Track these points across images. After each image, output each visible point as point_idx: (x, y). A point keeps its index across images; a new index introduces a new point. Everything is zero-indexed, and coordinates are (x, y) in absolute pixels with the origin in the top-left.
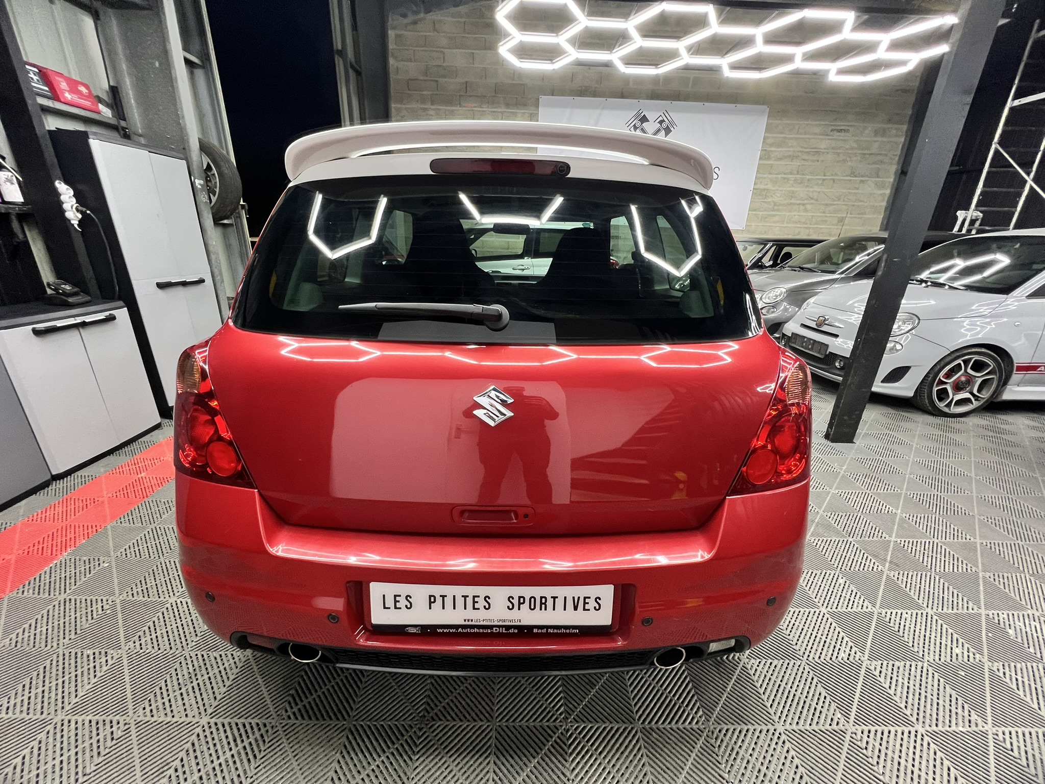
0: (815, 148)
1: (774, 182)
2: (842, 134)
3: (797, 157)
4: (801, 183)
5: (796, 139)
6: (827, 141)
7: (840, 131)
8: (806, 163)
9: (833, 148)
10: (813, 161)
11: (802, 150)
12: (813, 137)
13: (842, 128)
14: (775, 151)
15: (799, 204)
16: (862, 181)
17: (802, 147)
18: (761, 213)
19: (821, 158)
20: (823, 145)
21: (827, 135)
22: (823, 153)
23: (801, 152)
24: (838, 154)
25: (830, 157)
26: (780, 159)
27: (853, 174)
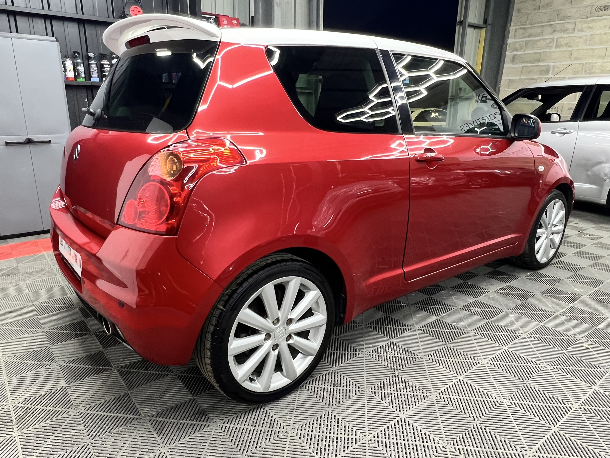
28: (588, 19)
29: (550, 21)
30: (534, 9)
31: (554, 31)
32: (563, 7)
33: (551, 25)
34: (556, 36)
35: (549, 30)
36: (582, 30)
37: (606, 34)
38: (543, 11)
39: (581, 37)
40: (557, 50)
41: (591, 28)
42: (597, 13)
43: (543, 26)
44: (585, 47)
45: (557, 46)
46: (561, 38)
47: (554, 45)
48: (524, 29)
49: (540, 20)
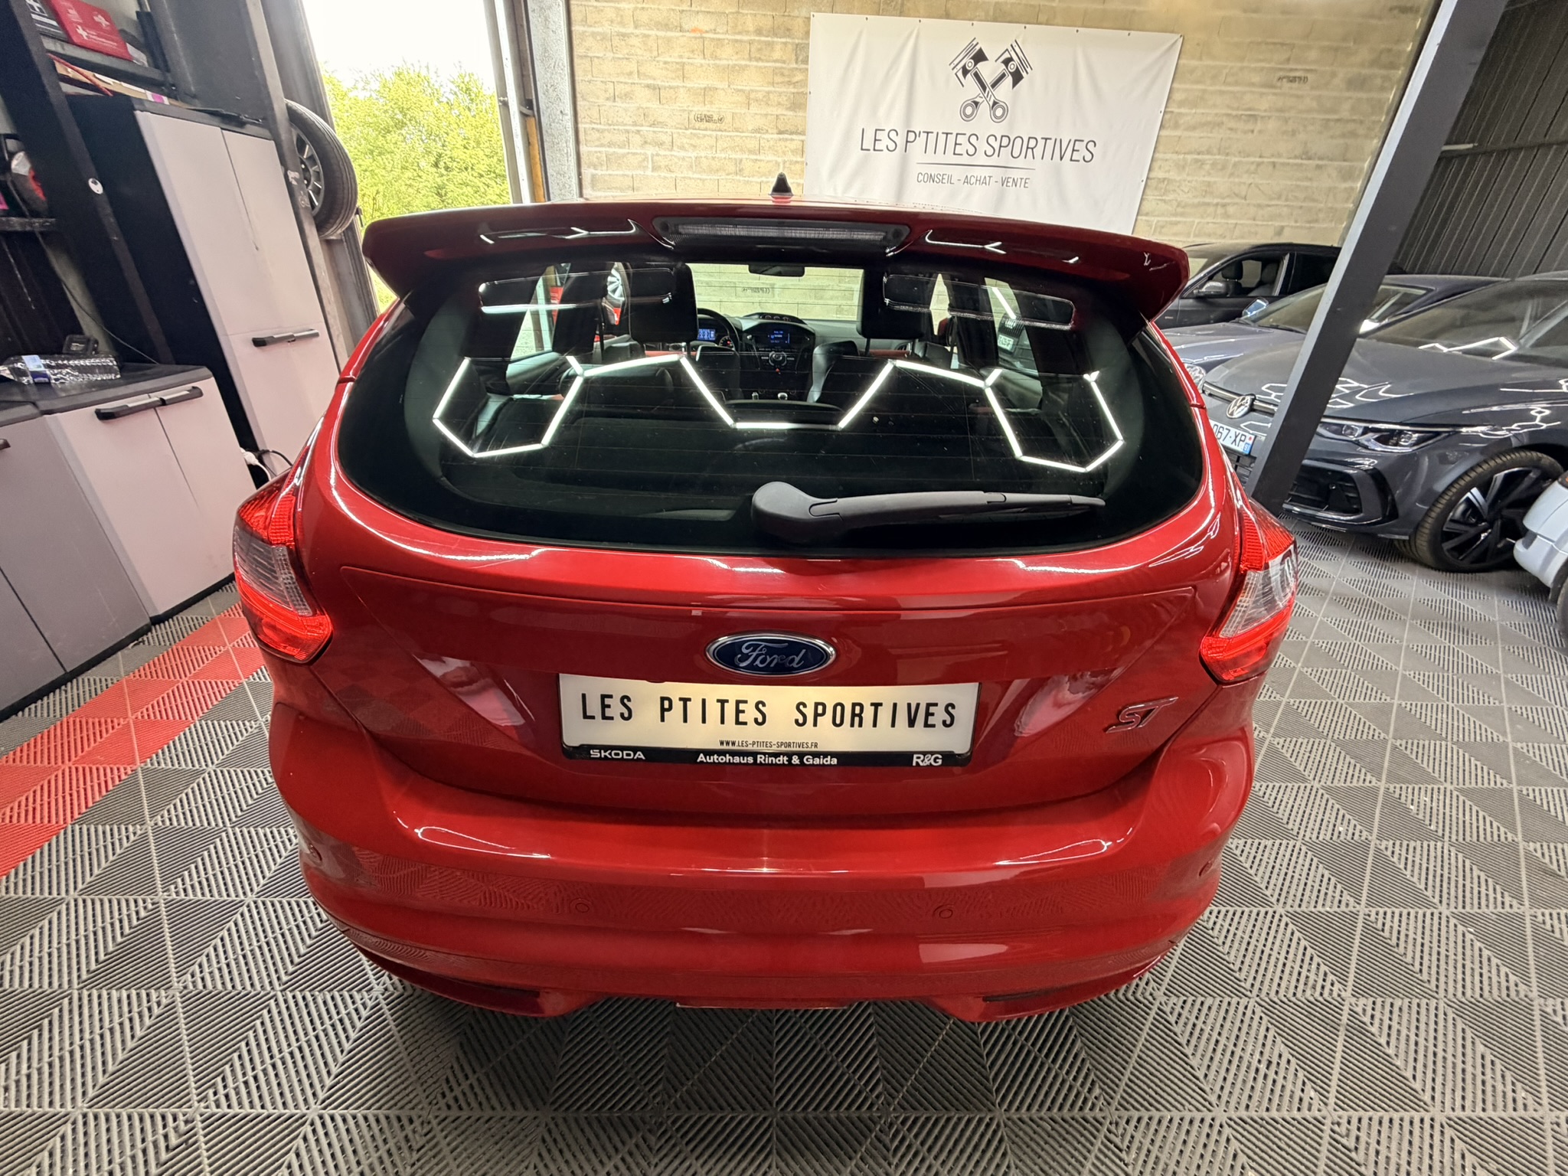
0: (1250, 109)
1: (1181, 167)
2: (1295, 85)
3: (1220, 124)
4: (1223, 169)
5: (1222, 93)
6: (1270, 97)
7: (1293, 80)
8: (1234, 135)
9: (1278, 110)
10: (1245, 132)
11: (1230, 112)
12: (1247, 89)
13: (1297, 74)
14: (1186, 114)
15: (1217, 205)
17: (1229, 107)
18: (1156, 221)
19: (1259, 126)
20: (1264, 104)
21: (1272, 87)
22: (1262, 117)
23: (1228, 115)
24: (1286, 121)
25: (1272, 125)
26: (1193, 128)
27: (1305, 154)
28: (688, 132)
29: (635, 124)
30: (608, 99)
31: (646, 142)
32: (649, 105)
33: (638, 131)
34: (650, 150)
35: (636, 139)
36: (682, 148)
37: (713, 158)
38: (624, 105)
39: (683, 159)
40: (656, 174)
41: (695, 146)
42: (698, 125)
43: (628, 132)
44: (690, 175)
45: (654, 169)
46: (657, 155)
47: (650, 166)
48: (598, 130)
49: (620, 120)
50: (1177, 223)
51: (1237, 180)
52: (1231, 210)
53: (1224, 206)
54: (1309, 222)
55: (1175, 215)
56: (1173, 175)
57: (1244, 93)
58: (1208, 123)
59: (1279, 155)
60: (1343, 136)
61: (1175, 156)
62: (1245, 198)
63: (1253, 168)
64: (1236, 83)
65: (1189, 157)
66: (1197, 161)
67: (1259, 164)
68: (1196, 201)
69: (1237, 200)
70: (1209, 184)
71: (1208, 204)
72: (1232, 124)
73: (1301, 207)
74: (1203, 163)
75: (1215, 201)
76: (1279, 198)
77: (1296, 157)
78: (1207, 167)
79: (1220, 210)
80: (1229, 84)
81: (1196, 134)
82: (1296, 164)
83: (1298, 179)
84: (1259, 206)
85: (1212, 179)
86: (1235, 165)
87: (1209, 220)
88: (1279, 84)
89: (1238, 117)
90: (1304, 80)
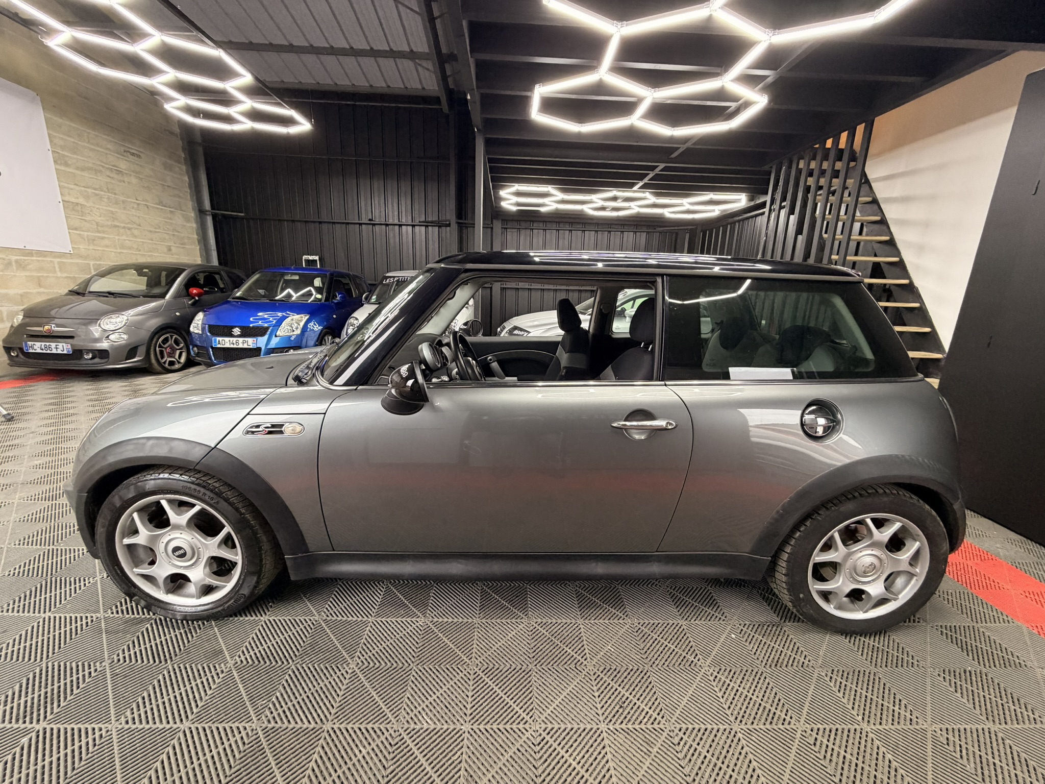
0: (116, 166)
1: (87, 197)
2: (135, 158)
3: (100, 171)
4: (117, 203)
5: (91, 149)
6: (125, 162)
7: (133, 154)
8: (113, 182)
9: (133, 172)
10: (120, 181)
11: (103, 164)
12: (107, 152)
13: (133, 151)
14: (71, 157)
15: (124, 227)
16: (171, 212)
17: (102, 161)
18: (86, 234)
19: (126, 179)
20: (123, 165)
21: (123, 155)
22: (125, 173)
23: (103, 167)
24: (141, 179)
25: (134, 180)
26: (82, 169)
27: (161, 203)
50: (103, 238)
51: (130, 213)
52: (136, 232)
53: (129, 229)
54: (182, 244)
55: (99, 232)
56: (81, 200)
57: (107, 154)
58: (91, 169)
59: (147, 201)
60: (174, 196)
61: (77, 188)
62: (140, 225)
63: (136, 206)
64: (97, 145)
65: (89, 190)
66: (97, 195)
67: (138, 204)
68: (109, 223)
69: (135, 226)
70: (112, 212)
71: (118, 226)
72: (108, 173)
73: (174, 235)
74: (101, 198)
75: (122, 225)
76: (159, 228)
77: (157, 204)
78: (105, 200)
79: (128, 232)
80: (92, 144)
81: (85, 174)
82: (158, 208)
83: (164, 218)
84: (151, 231)
85: (113, 210)
86: (123, 202)
87: (124, 237)
88: (125, 154)
89: (111, 170)
90: (139, 156)
